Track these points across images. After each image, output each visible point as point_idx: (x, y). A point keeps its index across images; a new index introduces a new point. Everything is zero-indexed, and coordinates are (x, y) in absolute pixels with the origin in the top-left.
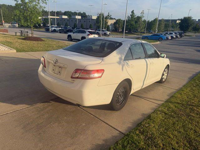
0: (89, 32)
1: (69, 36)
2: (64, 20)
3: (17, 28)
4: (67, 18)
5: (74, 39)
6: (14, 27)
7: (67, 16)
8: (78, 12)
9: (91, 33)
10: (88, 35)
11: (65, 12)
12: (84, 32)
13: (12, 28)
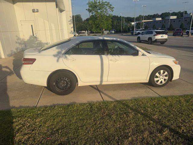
0: (156, 32)
1: (139, 38)
2: (150, 23)
3: (113, 34)
4: (161, 19)
5: (143, 41)
6: (112, 33)
7: (161, 18)
8: (171, 12)
9: (158, 33)
10: (155, 35)
11: (162, 14)
12: (151, 33)
13: (110, 34)
